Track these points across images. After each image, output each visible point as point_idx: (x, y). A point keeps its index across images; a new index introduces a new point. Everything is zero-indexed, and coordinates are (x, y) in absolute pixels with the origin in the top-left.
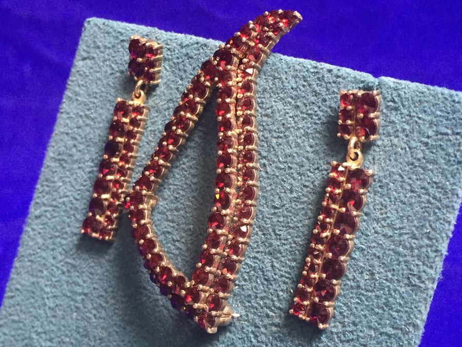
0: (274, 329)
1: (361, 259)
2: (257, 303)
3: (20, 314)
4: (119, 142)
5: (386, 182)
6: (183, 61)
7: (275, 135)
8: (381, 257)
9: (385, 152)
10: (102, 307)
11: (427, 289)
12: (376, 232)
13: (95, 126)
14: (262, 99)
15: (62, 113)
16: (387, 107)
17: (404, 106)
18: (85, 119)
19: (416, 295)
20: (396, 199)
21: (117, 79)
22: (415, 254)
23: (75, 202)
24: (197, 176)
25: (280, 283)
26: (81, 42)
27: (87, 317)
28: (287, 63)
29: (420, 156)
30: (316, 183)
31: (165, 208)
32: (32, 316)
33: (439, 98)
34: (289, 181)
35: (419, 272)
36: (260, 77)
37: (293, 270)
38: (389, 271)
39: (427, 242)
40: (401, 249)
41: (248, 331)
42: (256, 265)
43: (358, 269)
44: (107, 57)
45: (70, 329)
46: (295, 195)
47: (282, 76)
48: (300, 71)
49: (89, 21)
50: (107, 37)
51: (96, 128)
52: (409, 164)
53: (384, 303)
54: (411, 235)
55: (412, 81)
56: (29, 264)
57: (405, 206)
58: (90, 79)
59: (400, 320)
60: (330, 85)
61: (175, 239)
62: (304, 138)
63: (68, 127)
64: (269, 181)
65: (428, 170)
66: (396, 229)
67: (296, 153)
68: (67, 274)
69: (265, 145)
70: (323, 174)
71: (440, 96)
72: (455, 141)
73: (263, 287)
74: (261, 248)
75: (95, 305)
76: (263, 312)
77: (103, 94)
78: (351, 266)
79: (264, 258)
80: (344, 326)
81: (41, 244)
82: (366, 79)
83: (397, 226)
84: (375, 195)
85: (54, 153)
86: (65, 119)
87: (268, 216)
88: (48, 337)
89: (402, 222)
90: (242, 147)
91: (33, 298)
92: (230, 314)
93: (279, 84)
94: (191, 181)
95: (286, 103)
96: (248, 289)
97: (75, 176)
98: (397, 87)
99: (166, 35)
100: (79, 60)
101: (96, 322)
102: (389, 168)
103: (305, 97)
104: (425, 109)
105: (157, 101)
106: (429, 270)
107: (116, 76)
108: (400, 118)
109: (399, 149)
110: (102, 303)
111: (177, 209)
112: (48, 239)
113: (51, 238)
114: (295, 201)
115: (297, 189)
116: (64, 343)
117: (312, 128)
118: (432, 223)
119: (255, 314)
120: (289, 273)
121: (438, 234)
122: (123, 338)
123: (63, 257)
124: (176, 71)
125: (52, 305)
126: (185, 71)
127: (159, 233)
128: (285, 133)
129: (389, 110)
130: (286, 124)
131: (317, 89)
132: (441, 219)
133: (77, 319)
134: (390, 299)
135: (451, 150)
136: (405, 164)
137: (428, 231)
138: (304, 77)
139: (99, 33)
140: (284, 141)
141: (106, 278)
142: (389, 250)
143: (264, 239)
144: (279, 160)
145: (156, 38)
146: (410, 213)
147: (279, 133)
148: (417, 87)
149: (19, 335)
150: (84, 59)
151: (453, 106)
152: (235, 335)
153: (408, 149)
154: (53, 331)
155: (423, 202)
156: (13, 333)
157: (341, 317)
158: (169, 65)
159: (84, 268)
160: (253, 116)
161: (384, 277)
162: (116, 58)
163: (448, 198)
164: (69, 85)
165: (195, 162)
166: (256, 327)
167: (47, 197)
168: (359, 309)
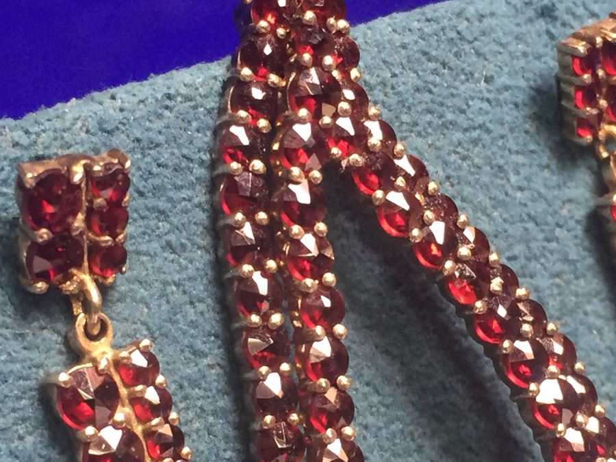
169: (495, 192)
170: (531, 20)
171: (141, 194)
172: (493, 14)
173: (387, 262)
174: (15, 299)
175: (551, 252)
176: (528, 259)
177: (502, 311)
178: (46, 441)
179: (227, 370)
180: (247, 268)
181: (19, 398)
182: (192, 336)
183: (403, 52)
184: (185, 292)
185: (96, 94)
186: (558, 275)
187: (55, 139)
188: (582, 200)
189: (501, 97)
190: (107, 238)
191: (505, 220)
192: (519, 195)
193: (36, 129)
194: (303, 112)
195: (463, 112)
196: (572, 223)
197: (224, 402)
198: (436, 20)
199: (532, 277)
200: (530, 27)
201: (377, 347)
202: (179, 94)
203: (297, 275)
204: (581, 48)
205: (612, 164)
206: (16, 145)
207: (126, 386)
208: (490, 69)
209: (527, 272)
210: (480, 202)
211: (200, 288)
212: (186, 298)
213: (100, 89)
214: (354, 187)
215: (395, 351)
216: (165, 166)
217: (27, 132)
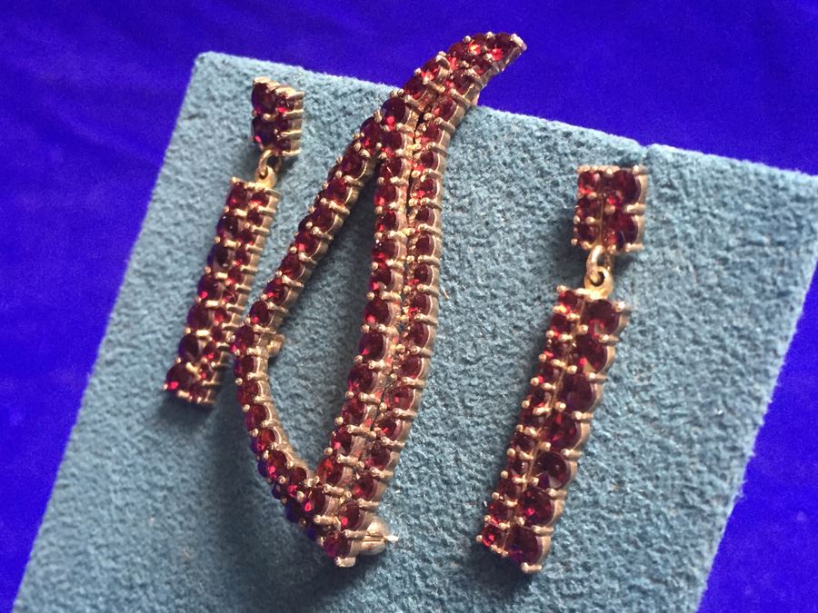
0: (454, 566)
1: (602, 455)
2: (429, 520)
3: (75, 514)
4: (229, 248)
5: (651, 326)
6: (336, 120)
7: (473, 240)
8: (637, 454)
9: (653, 274)
10: (193, 512)
11: (713, 515)
12: (631, 411)
13: (200, 223)
14: (456, 182)
15: (155, 201)
16: (660, 196)
17: (688, 194)
18: (186, 211)
19: (694, 524)
20: (667, 354)
21: (237, 149)
22: (696, 453)
23: (163, 340)
24: (347, 305)
25: (468, 489)
26: (189, 91)
27: (169, 525)
28: (498, 122)
29: (713, 280)
30: (535, 323)
31: (296, 355)
32: (90, 518)
33: (750, 182)
34: (491, 319)
35: (702, 483)
36: (453, 145)
37: (489, 468)
38: (650, 479)
39: (718, 431)
40: (671, 442)
41: (411, 565)
42: (430, 456)
43: (596, 473)
44: (224, 113)
45: (143, 543)
46: (499, 341)
47: (489, 143)
48: (519, 135)
49: (202, 58)
50: (228, 83)
51: (201, 225)
52: (692, 294)
53: (638, 533)
54: (691, 419)
55: (706, 152)
56: (92, 435)
57: (681, 366)
58: (198, 149)
59: (664, 567)
60: (566, 159)
61: (307, 406)
62: (519, 246)
63: (163, 224)
64: (458, 317)
65: (726, 306)
66: (666, 407)
67: (505, 271)
68: (145, 455)
69: (457, 258)
70: (547, 308)
71: (752, 177)
72: (775, 256)
73: (440, 494)
74: (440, 428)
75: (182, 507)
76: (437, 536)
77: (216, 172)
78: (586, 467)
79: (444, 446)
80: (568, 570)
81: (112, 405)
82: (626, 148)
83: (667, 402)
84: (633, 346)
85: (139, 263)
86: (159, 211)
87: (455, 376)
88: (111, 553)
89: (676, 394)
90: (413, 258)
91: (94, 489)
92: (382, 537)
93: (483, 157)
94: (337, 314)
95: (493, 187)
96: (416, 496)
97: (166, 301)
98: (678, 162)
99: (315, 78)
100: (185, 119)
101: (181, 535)
102: (657, 300)
103: (523, 178)
104: (726, 200)
105: (294, 184)
106: (719, 482)
107: (235, 143)
108: (681, 215)
109: (677, 269)
110: (193, 504)
111: (313, 359)
112: (121, 398)
113: (126, 397)
114: (499, 352)
115: (503, 332)
116: (134, 564)
117: (533, 231)
118: (727, 399)
119: (424, 538)
120: (483, 473)
121: (738, 418)
122: (219, 564)
123: (141, 428)
124: (326, 136)
125: (120, 503)
126: (339, 136)
127: (284, 396)
128: (488, 237)
129: (662, 201)
130: (492, 223)
131: (545, 165)
132: (743, 393)
133: (155, 528)
134: (649, 529)
135: (766, 273)
136: (686, 295)
137: (720, 412)
138: (524, 145)
139: (216, 76)
140: (487, 251)
141: (202, 465)
142: (651, 442)
143: (445, 414)
144: (476, 282)
145: (299, 82)
146: (690, 380)
147: (478, 237)
148: (713, 161)
149: (70, 547)
150: (192, 117)
151: (774, 195)
152: (390, 571)
153: (691, 269)
154: (119, 544)
155: (713, 361)
156: (62, 543)
157: (565, 553)
158: (316, 127)
159: (170, 447)
160: (436, 207)
161: (641, 488)
162: (238, 116)
163: (759, 356)
164: (168, 158)
165: (346, 282)
166: (425, 560)
167: (125, 331)
168: (596, 542)
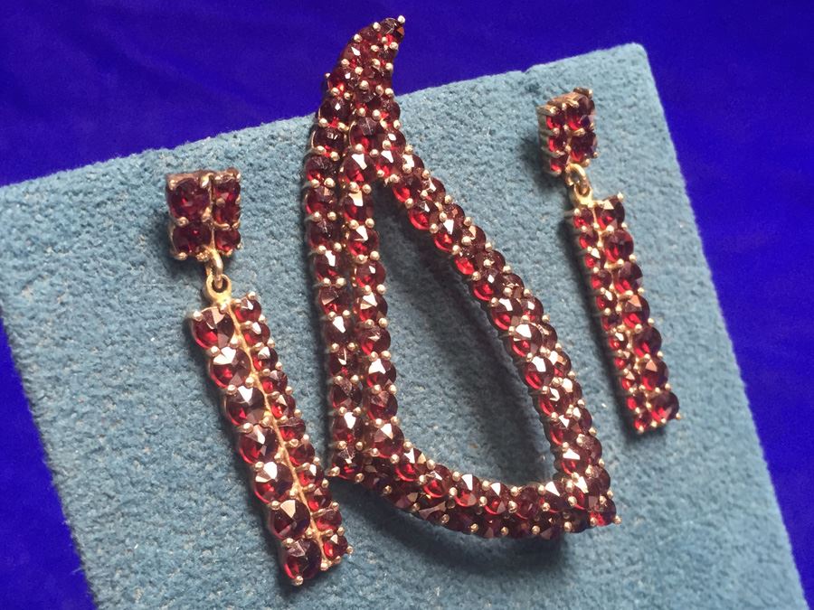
18: (119, 397)
40: (669, 266)
60: (486, 108)
77: (126, 328)
82: (518, 79)
98: (557, 72)
100: (17, 294)
138: (448, 114)
169: (495, 206)
170: (522, 94)
171: (253, 200)
172: (496, 90)
173: (421, 249)
174: (167, 266)
175: (534, 247)
176: (518, 251)
177: (491, 279)
178: (187, 357)
179: (310, 315)
180: (322, 248)
181: (170, 329)
182: (287, 293)
183: (433, 113)
184: (282, 264)
185: (224, 135)
186: (538, 262)
187: (195, 162)
188: (555, 213)
189: (501, 144)
190: (226, 225)
191: (502, 225)
192: (512, 209)
193: (183, 155)
194: (359, 147)
195: (475, 153)
196: (548, 229)
197: (307, 336)
198: (457, 93)
199: (520, 263)
200: (521, 98)
201: (412, 304)
202: (279, 136)
203: (353, 252)
204: (552, 110)
205: (575, 189)
206: (168, 165)
207: (240, 322)
208: (494, 126)
209: (516, 259)
210: (485, 213)
211: (293, 262)
212: (283, 268)
213: (227, 131)
214: (394, 197)
215: (425, 308)
216: (269, 182)
217: (176, 157)
